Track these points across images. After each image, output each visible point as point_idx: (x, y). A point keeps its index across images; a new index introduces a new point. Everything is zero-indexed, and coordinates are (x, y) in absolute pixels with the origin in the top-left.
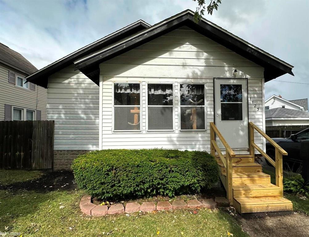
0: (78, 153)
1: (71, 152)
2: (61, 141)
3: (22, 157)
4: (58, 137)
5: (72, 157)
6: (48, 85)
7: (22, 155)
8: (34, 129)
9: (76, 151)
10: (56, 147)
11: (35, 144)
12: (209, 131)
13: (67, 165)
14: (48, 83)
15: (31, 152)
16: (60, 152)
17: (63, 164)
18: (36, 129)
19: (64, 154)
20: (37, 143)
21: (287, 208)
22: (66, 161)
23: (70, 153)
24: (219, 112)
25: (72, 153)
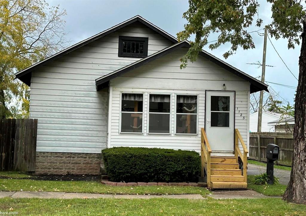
0: (62, 156)
1: (55, 154)
2: (45, 142)
3: (4, 158)
4: (40, 138)
5: (55, 160)
6: (31, 79)
7: (3, 155)
8: (17, 128)
9: (61, 154)
10: (39, 149)
11: (18, 144)
12: (200, 136)
13: (50, 168)
14: (32, 77)
15: (14, 153)
16: (43, 154)
17: (46, 168)
18: (19, 128)
19: (47, 157)
20: (20, 143)
21: (244, 187)
22: (49, 164)
23: (54, 156)
24: (209, 119)
25: (57, 155)
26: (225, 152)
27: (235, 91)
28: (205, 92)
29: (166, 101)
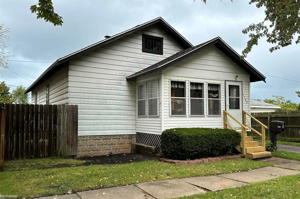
0: (100, 139)
1: (94, 137)
2: (84, 126)
3: (46, 144)
4: (81, 122)
5: (94, 143)
6: (69, 67)
7: (46, 142)
9: (99, 136)
10: (80, 133)
11: (60, 129)
12: (223, 116)
13: (90, 151)
14: (69, 65)
15: (56, 138)
16: (82, 138)
17: (86, 151)
18: (60, 114)
19: (87, 140)
20: (63, 129)
22: (89, 147)
23: (92, 139)
25: (95, 138)
26: (238, 128)
27: (242, 82)
28: (224, 82)
29: (199, 88)
